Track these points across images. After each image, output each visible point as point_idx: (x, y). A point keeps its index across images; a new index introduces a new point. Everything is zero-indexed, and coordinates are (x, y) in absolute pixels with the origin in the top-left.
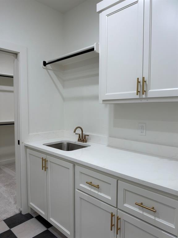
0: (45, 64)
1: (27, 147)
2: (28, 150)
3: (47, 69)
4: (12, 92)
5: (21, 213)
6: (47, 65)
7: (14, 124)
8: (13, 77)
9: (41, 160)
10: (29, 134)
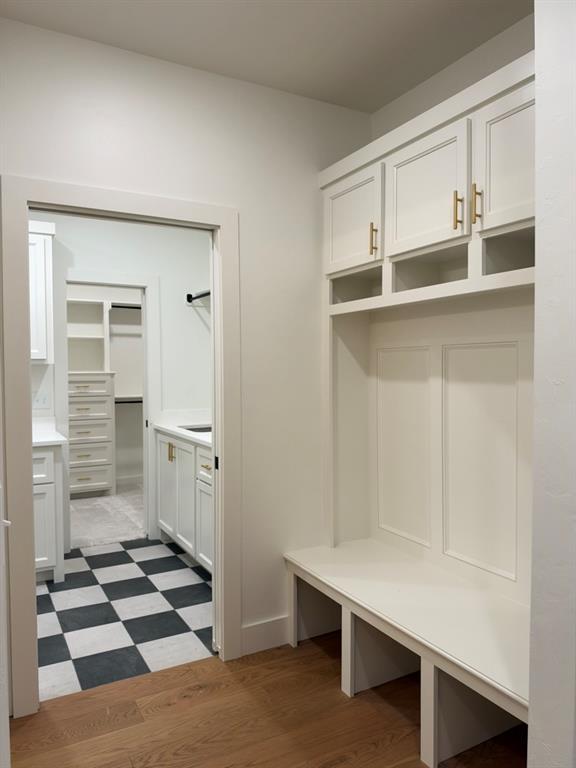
0: (190, 298)
1: (157, 431)
2: (159, 435)
3: (194, 306)
4: (139, 336)
5: (147, 538)
6: (194, 301)
7: (141, 402)
8: (140, 308)
9: (167, 446)
10: (162, 409)
